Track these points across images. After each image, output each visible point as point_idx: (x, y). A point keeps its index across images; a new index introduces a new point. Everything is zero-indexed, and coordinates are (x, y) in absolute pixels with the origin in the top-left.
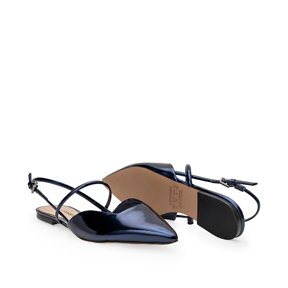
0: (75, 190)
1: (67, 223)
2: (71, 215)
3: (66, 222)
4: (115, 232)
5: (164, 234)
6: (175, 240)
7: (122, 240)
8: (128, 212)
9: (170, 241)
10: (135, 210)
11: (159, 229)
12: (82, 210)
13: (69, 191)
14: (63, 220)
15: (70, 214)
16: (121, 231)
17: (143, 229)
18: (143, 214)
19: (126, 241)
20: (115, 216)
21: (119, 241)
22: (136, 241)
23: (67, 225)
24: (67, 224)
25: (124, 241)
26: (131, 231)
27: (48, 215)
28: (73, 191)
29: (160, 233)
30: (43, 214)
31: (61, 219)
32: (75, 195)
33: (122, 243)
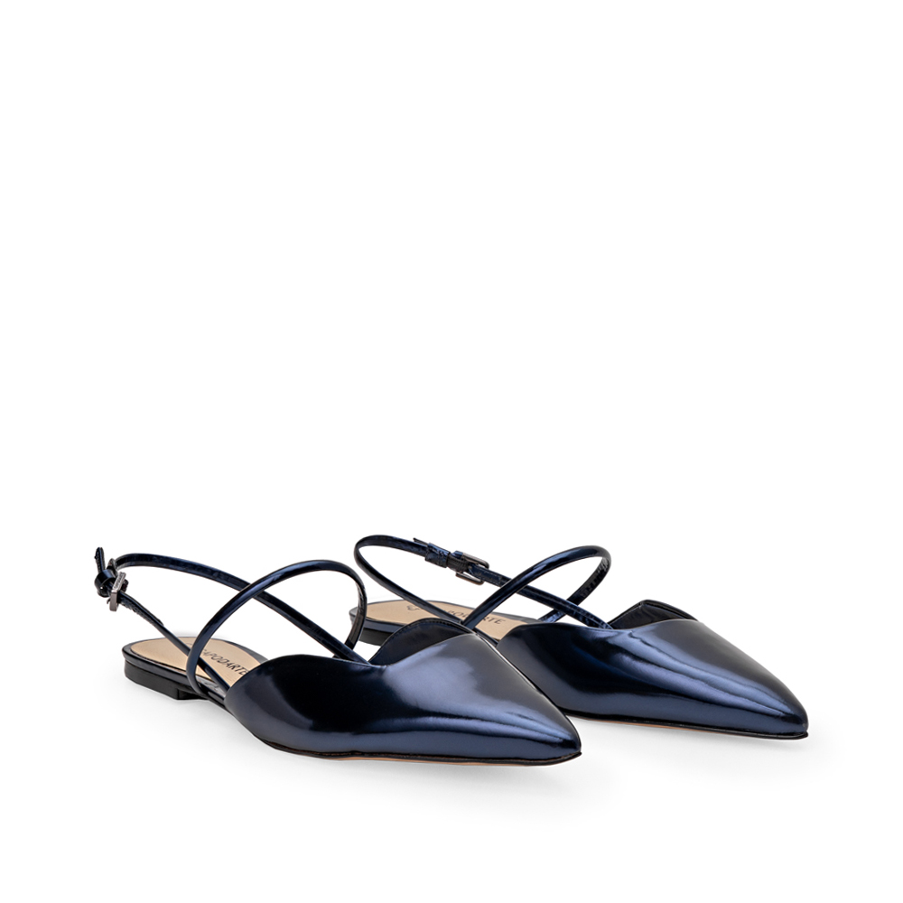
0: (253, 589)
1: (224, 696)
2: (235, 669)
3: (220, 691)
4: (382, 723)
5: (536, 731)
6: (573, 752)
7: (402, 752)
8: (423, 662)
9: (557, 756)
10: (443, 654)
11: (520, 716)
12: (271, 654)
13: (231, 593)
14: (211, 685)
15: (234, 667)
16: (399, 722)
17: (470, 715)
18: (469, 669)
19: (415, 755)
20: (381, 672)
21: (392, 753)
22: (447, 753)
23: (225, 702)
24: (223, 699)
25: (408, 754)
26: (431, 720)
27: (162, 667)
28: (246, 591)
29: (524, 727)
30: (146, 665)
31: (203, 681)
32: (253, 605)
33: (403, 758)
